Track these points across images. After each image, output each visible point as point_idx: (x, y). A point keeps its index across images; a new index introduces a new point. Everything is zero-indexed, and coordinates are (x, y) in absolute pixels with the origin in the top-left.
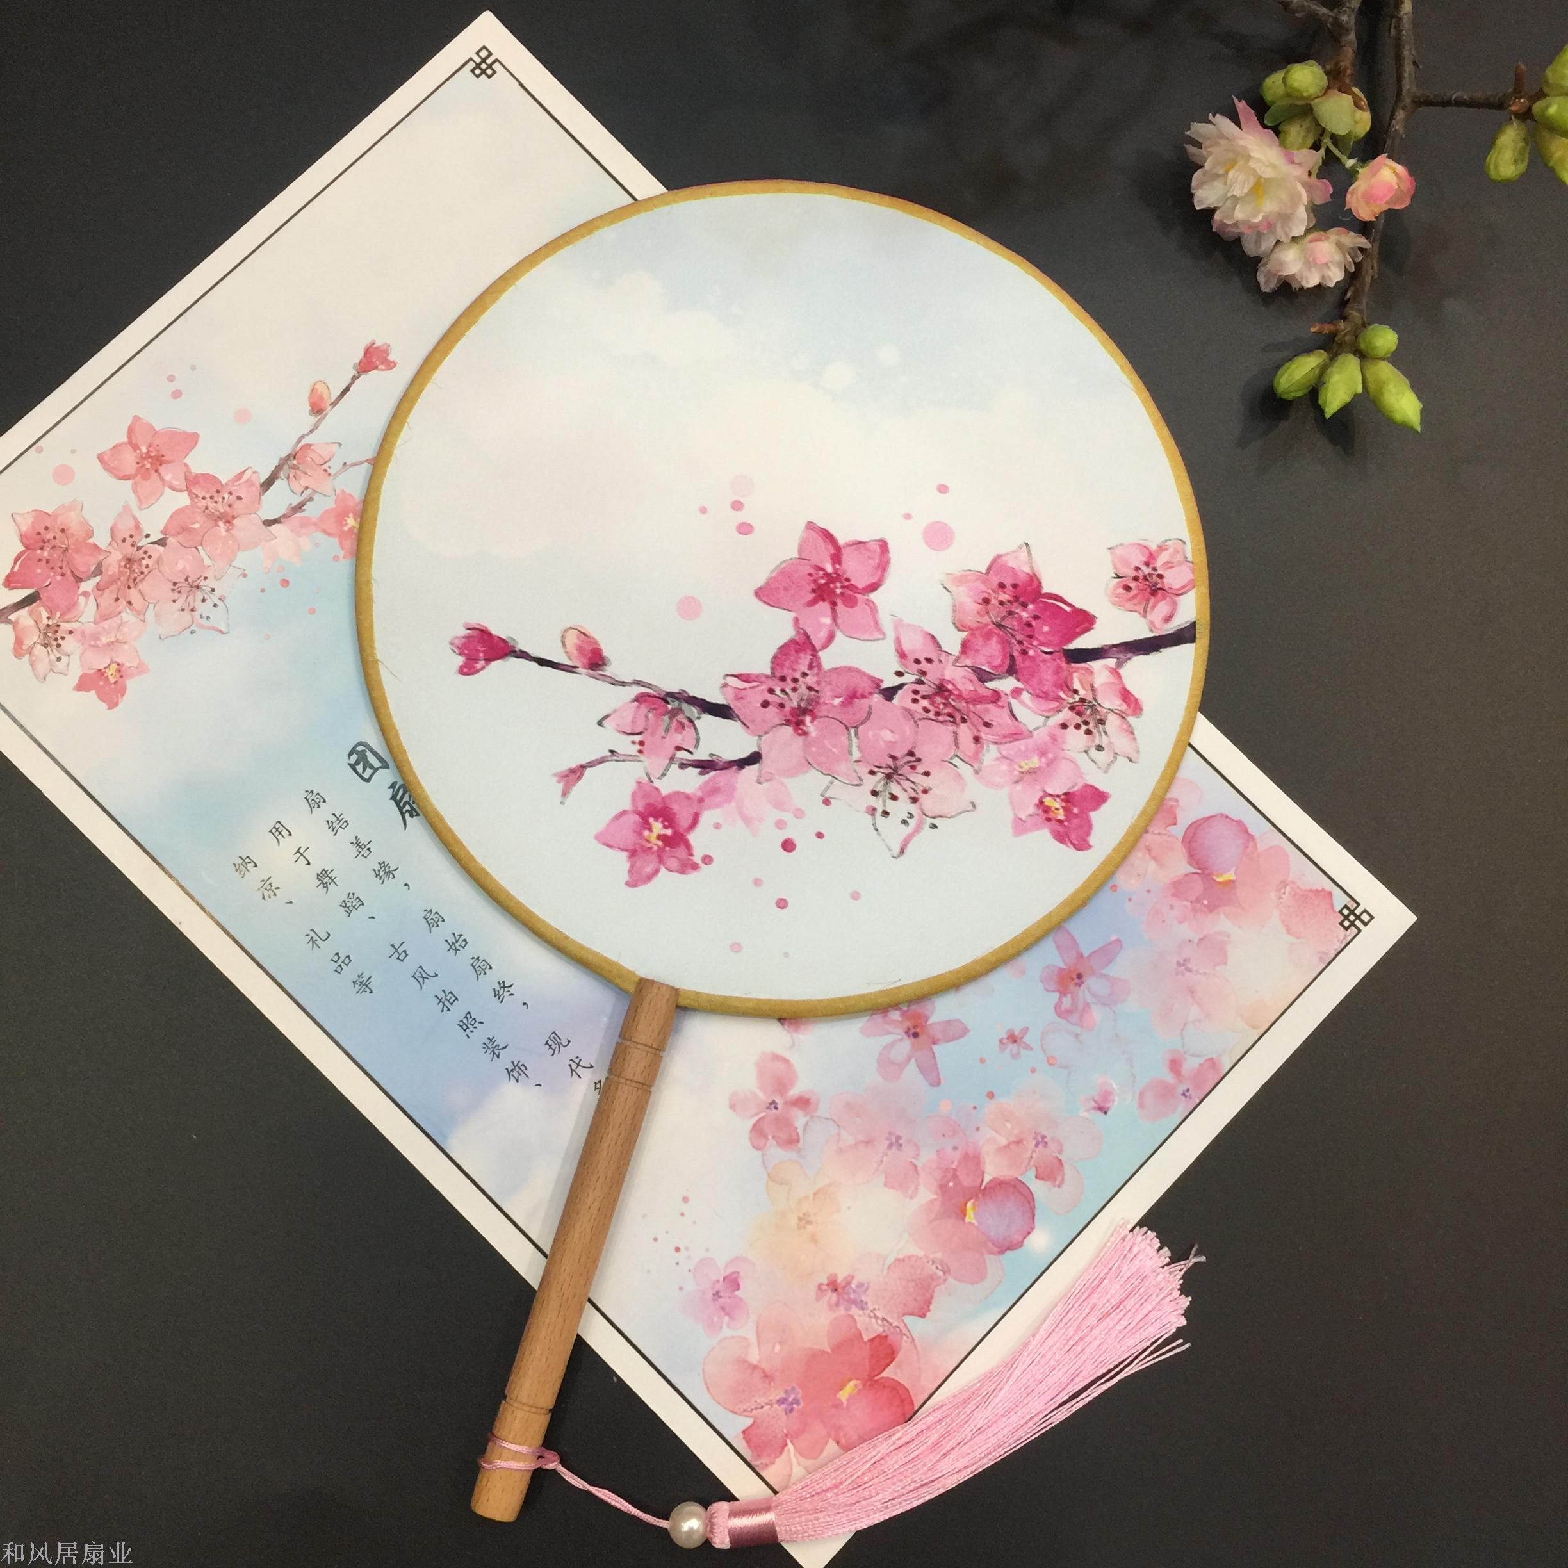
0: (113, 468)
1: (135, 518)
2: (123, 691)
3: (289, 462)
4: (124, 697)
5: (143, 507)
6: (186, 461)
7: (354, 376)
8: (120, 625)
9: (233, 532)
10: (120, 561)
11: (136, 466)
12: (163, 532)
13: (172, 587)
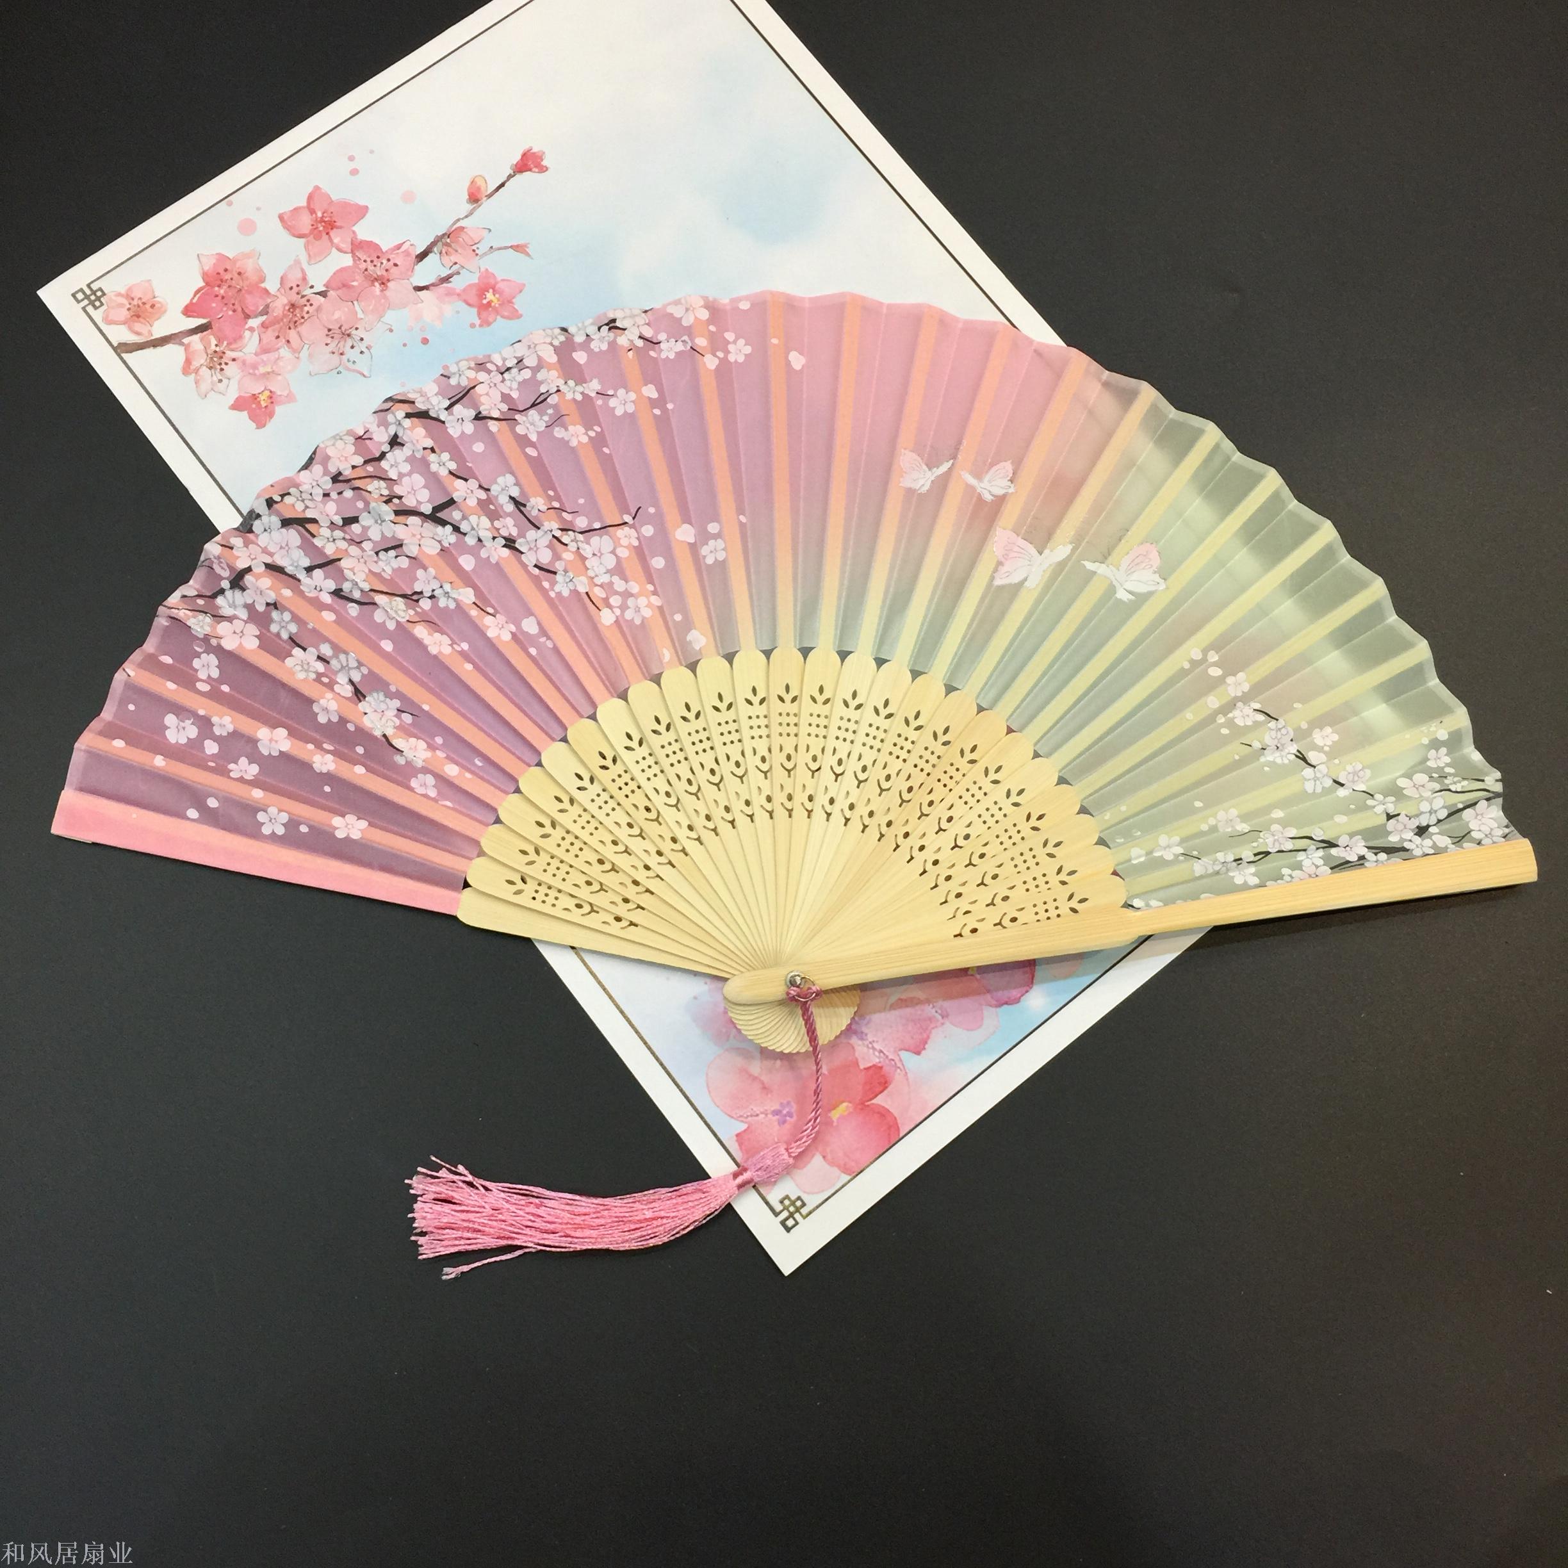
0: (290, 226)
1: (303, 271)
2: (271, 415)
3: (443, 240)
4: (272, 420)
5: (313, 262)
6: (355, 228)
7: (510, 175)
8: (278, 358)
9: (387, 293)
10: (285, 305)
11: (311, 227)
12: (326, 285)
13: (327, 332)
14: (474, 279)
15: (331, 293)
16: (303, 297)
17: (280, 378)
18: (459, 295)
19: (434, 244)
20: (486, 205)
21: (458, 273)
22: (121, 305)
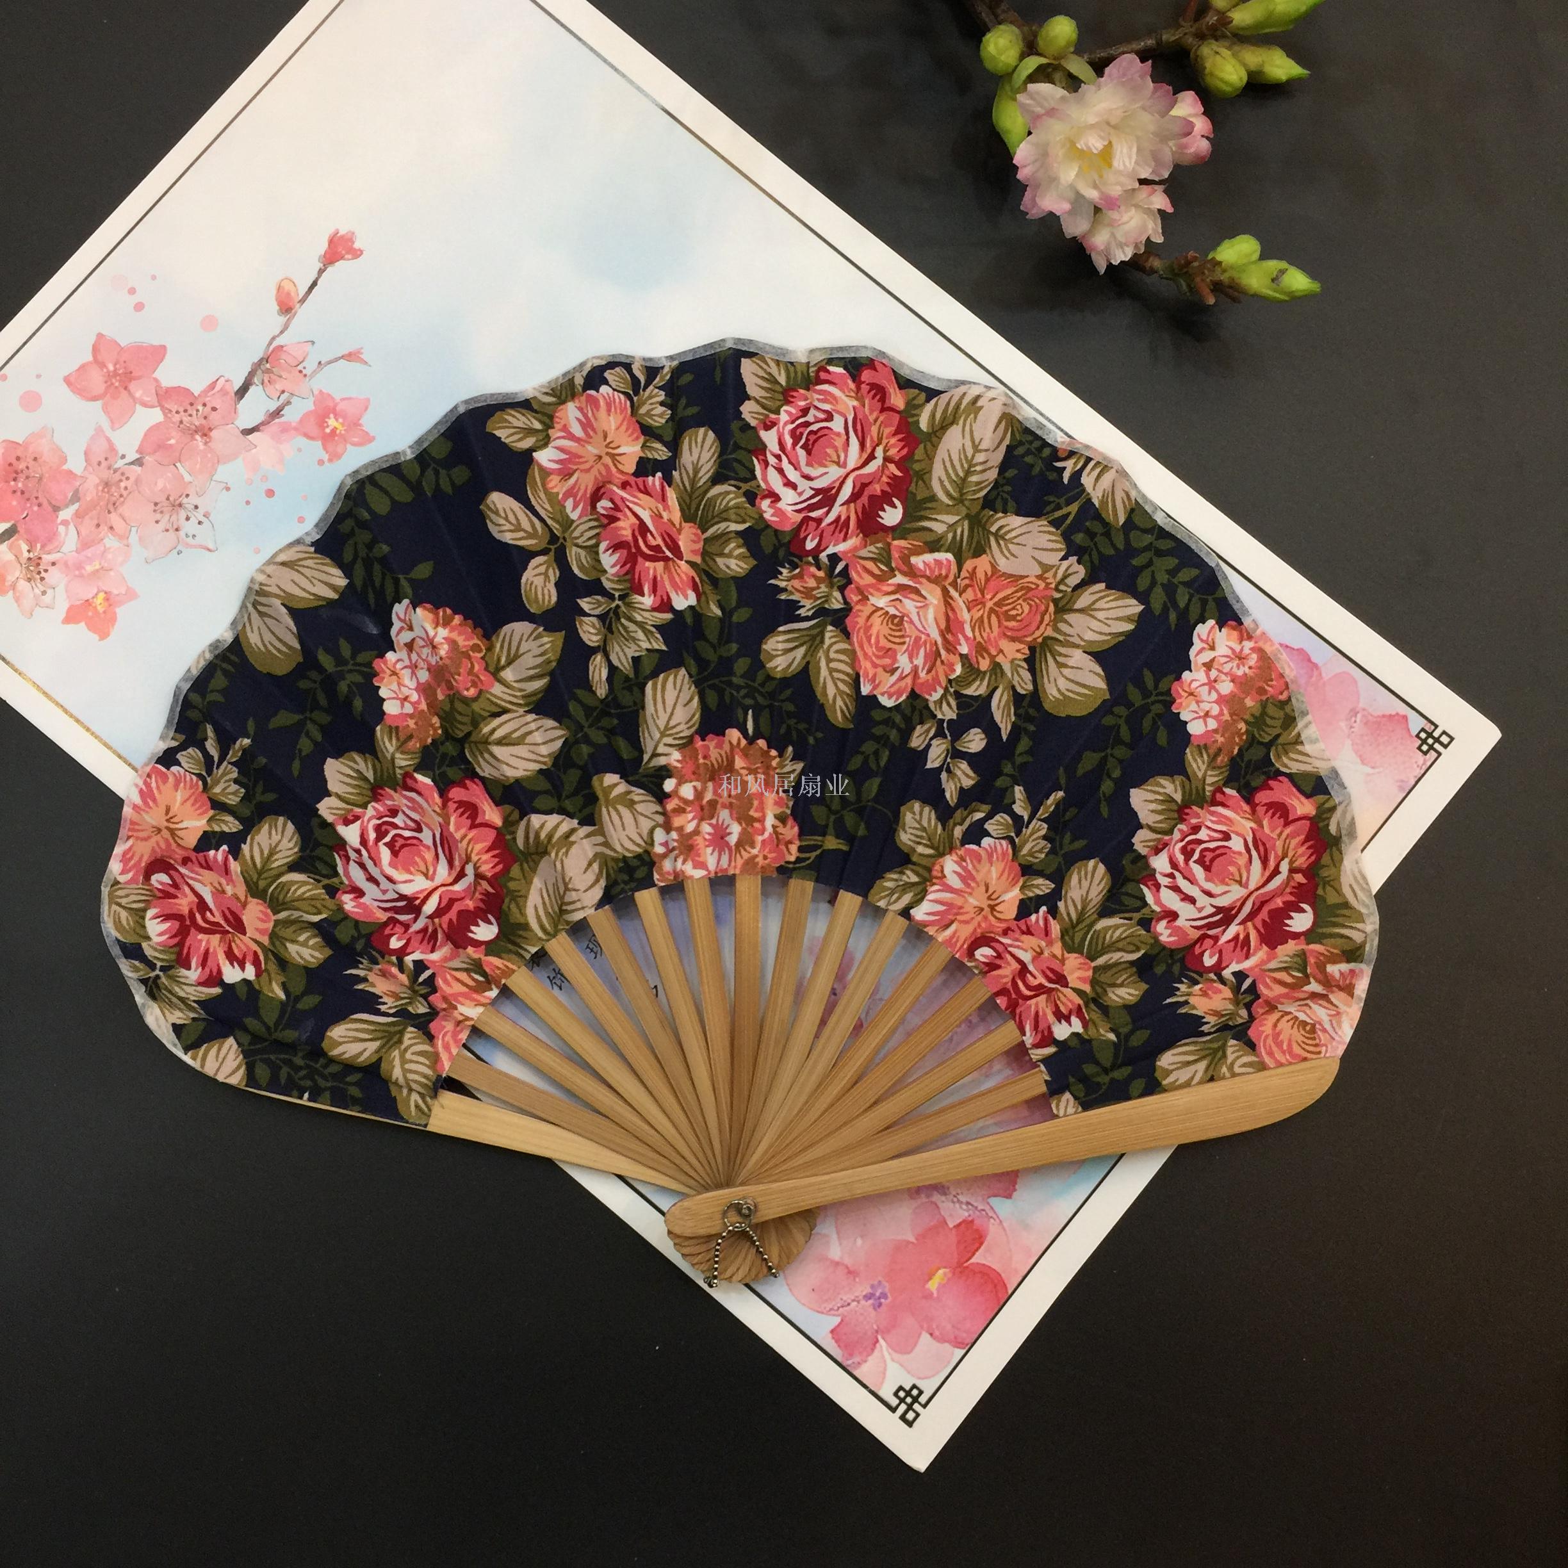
0: (80, 389)
1: (108, 440)
3: (262, 366)
4: (116, 625)
5: (116, 426)
7: (320, 269)
8: (105, 551)
9: (213, 445)
10: (97, 486)
11: (105, 385)
12: (139, 451)
13: (153, 507)
14: (309, 405)
15: (148, 459)
16: (115, 471)
17: (112, 573)
18: (296, 429)
19: (252, 374)
20: (303, 313)
21: (288, 403)
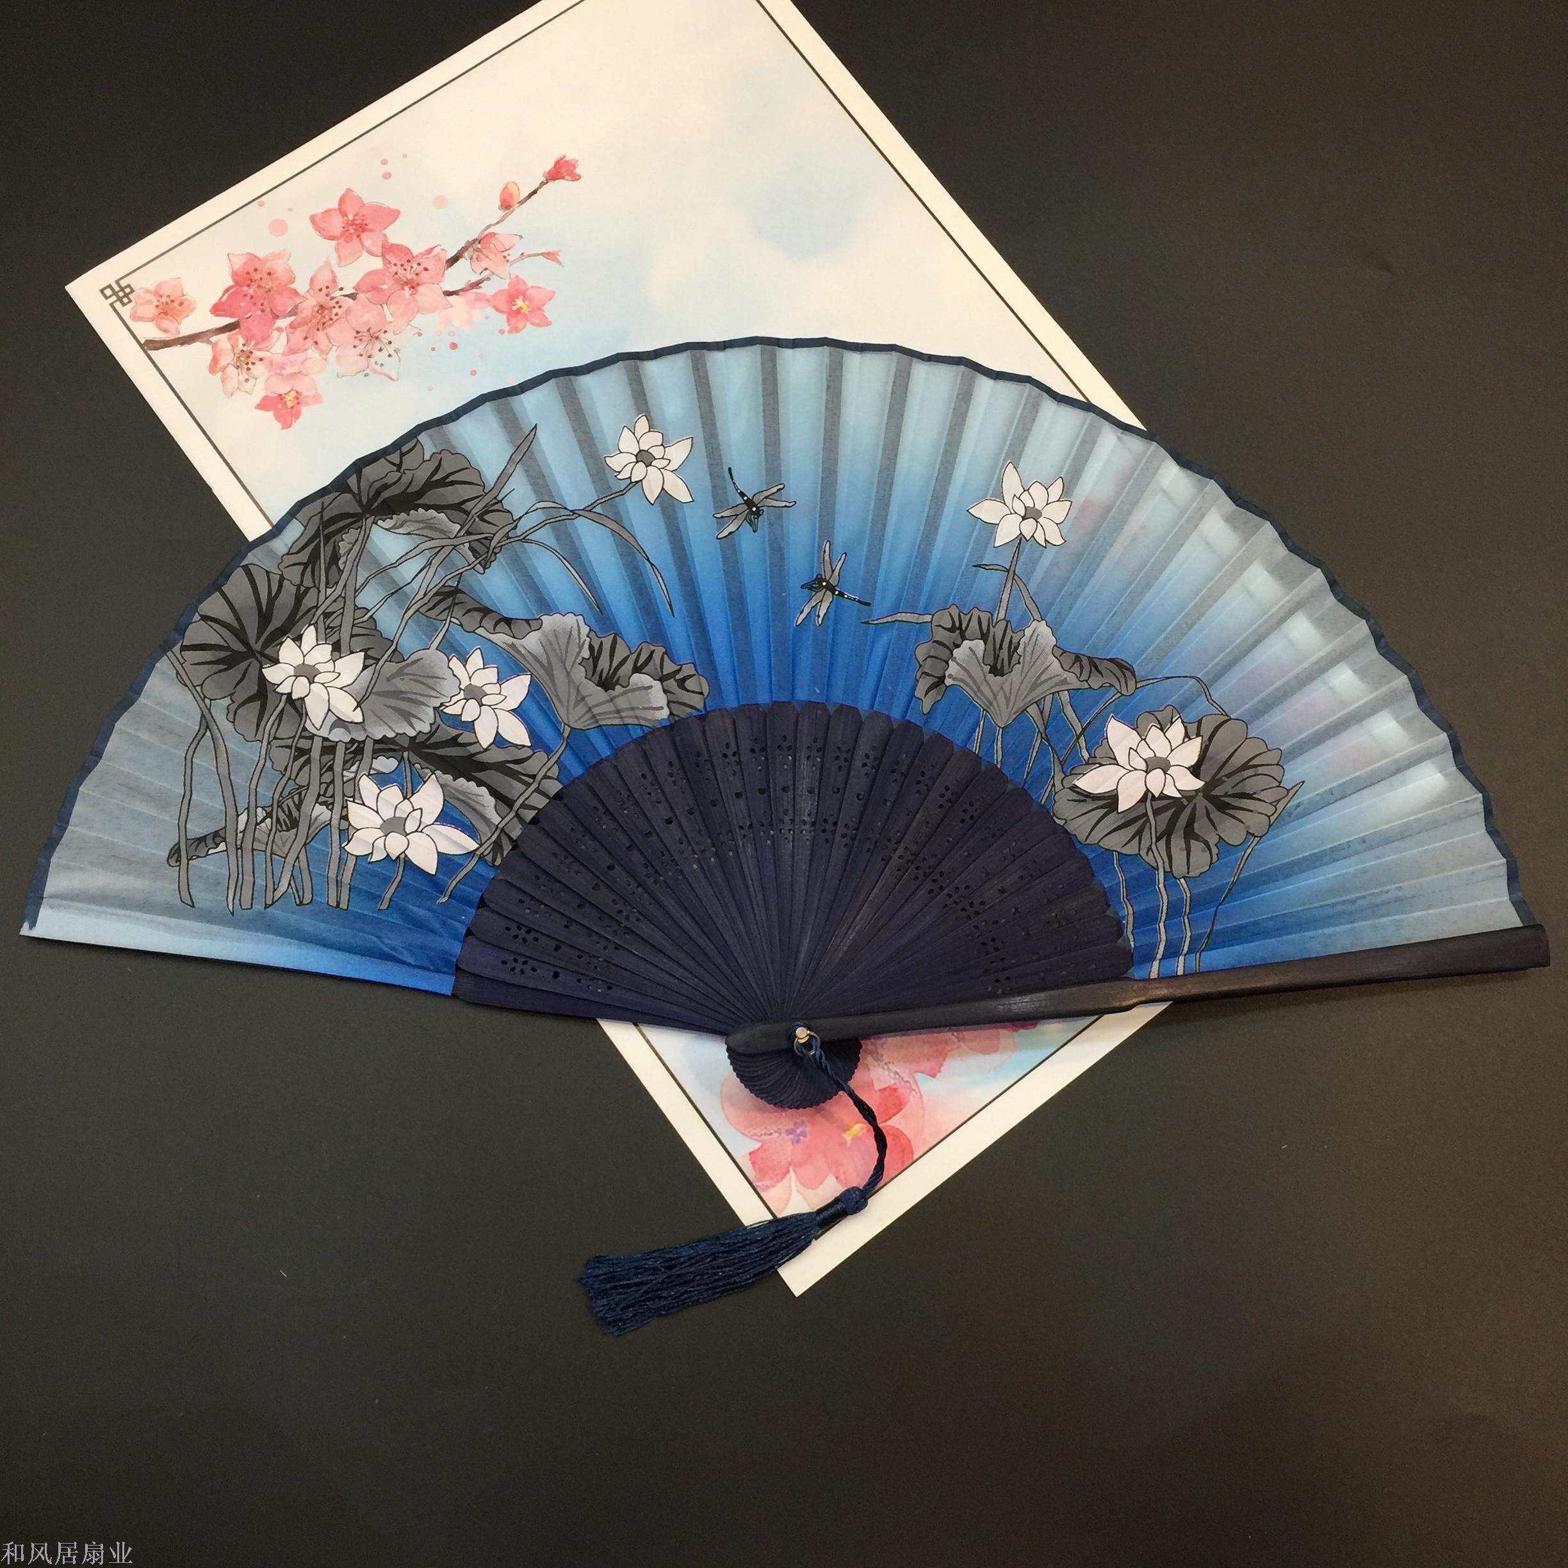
0: (321, 228)
1: (333, 272)
2: (297, 415)
3: (474, 246)
4: (298, 421)
5: (343, 263)
6: (385, 232)
7: (542, 182)
8: (305, 360)
9: (416, 296)
10: (315, 306)
11: (342, 230)
12: (356, 288)
13: (355, 334)
14: (505, 285)
15: (361, 296)
16: (332, 298)
17: (307, 378)
18: (488, 301)
19: (465, 249)
20: (519, 212)
21: (488, 279)
22: (150, 302)
